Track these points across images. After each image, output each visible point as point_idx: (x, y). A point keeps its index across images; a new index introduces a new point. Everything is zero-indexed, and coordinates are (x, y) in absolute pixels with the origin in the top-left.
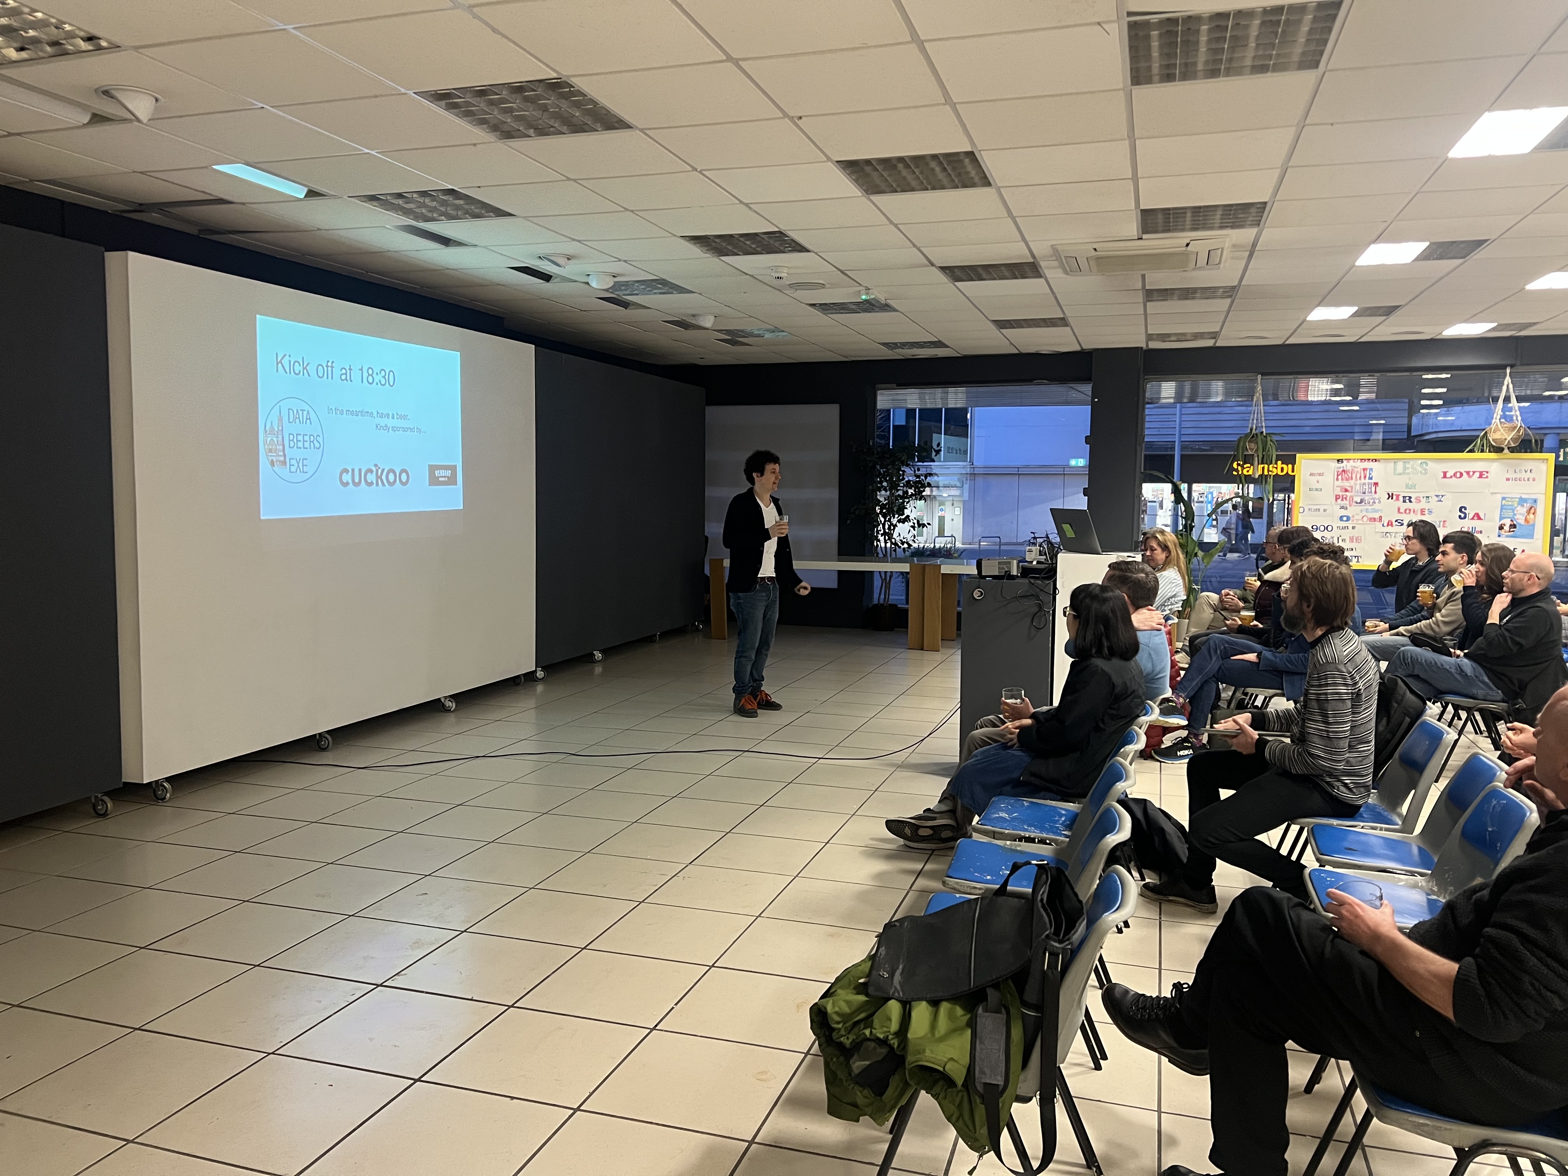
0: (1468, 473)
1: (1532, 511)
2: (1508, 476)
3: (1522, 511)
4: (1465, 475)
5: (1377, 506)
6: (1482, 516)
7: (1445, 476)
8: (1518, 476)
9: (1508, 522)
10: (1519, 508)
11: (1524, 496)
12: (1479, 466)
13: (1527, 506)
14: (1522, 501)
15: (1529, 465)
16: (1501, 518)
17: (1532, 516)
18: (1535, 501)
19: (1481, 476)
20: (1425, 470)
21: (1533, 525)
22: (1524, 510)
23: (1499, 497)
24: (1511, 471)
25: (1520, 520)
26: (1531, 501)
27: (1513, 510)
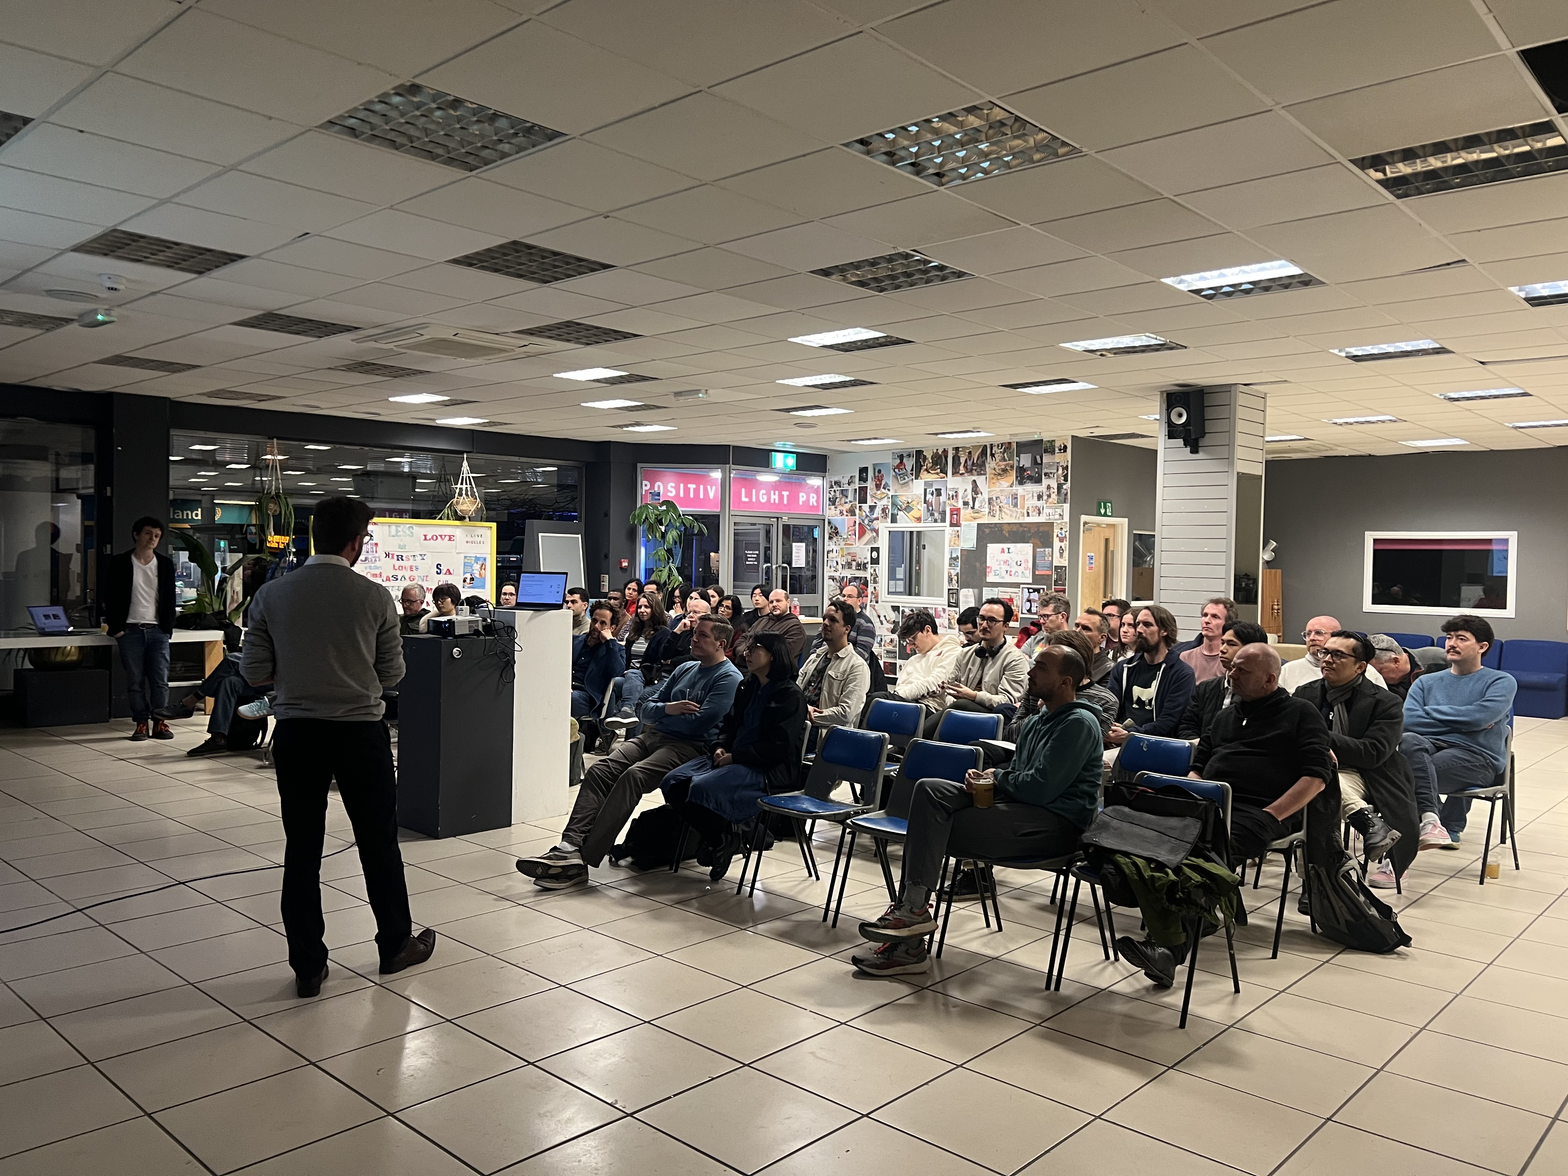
0: (441, 536)
1: (483, 567)
2: (468, 540)
3: (477, 567)
4: (439, 537)
5: (378, 564)
6: (452, 572)
7: (425, 539)
8: (473, 539)
9: (468, 576)
10: (475, 565)
11: (478, 556)
12: (447, 531)
13: (480, 563)
14: (477, 559)
15: (480, 531)
16: (465, 573)
17: (483, 571)
18: (485, 560)
19: (450, 540)
20: (412, 533)
21: (485, 578)
22: (478, 566)
23: (462, 556)
24: (469, 536)
25: (477, 575)
26: (482, 559)
27: (471, 567)
